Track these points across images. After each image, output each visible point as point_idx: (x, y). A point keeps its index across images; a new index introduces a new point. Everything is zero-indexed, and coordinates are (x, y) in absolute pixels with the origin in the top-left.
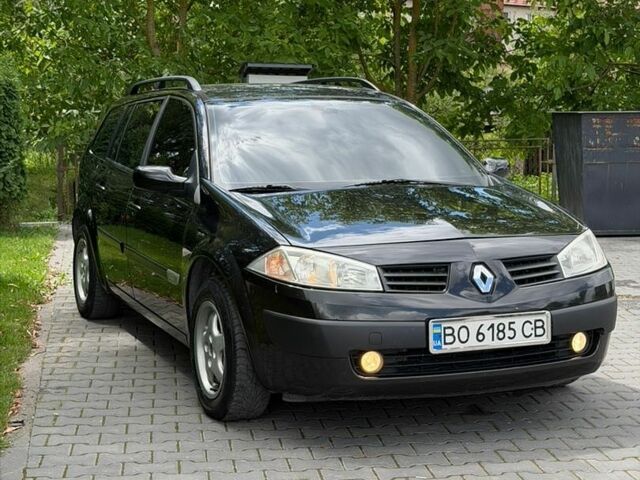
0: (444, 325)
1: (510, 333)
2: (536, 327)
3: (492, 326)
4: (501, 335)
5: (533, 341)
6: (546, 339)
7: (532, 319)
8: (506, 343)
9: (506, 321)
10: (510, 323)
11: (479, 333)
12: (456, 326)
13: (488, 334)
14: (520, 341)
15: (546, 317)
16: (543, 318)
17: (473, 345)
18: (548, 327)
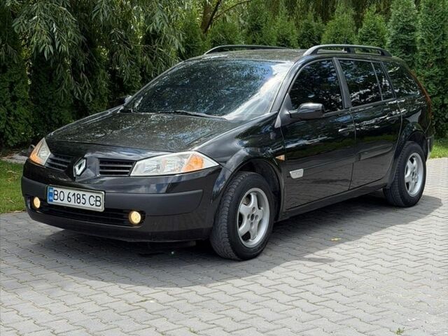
0: (55, 189)
1: (83, 201)
2: (97, 201)
3: (74, 194)
4: (79, 201)
5: (94, 208)
6: (101, 209)
7: (95, 195)
8: (81, 206)
9: (81, 193)
10: (83, 195)
11: (68, 197)
12: (59, 190)
13: (73, 198)
14: (87, 206)
15: (102, 195)
16: (100, 195)
17: (65, 203)
18: (102, 201)
